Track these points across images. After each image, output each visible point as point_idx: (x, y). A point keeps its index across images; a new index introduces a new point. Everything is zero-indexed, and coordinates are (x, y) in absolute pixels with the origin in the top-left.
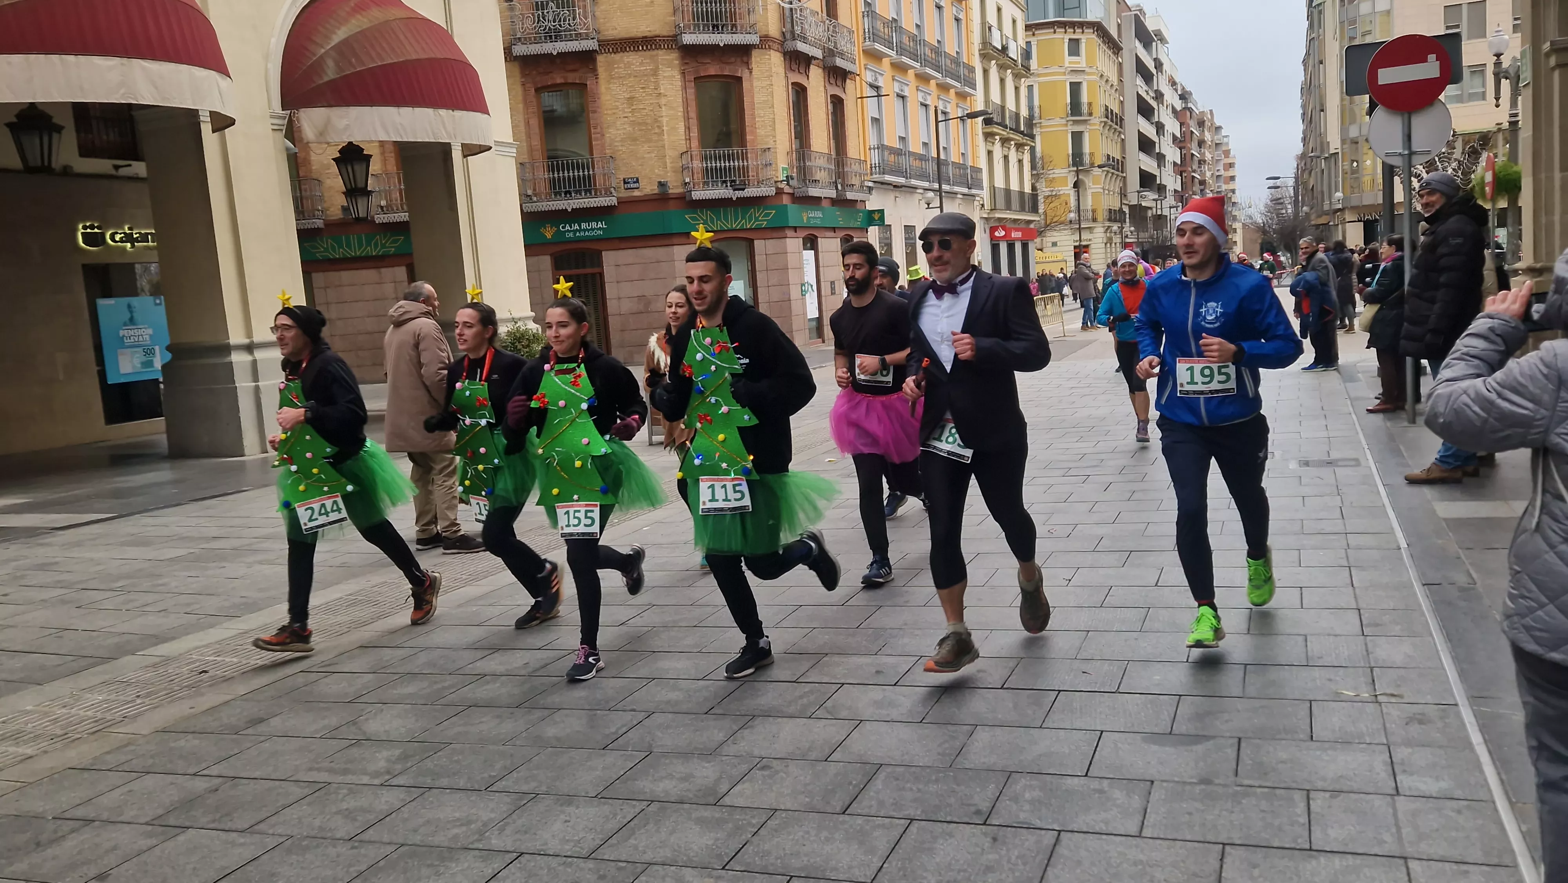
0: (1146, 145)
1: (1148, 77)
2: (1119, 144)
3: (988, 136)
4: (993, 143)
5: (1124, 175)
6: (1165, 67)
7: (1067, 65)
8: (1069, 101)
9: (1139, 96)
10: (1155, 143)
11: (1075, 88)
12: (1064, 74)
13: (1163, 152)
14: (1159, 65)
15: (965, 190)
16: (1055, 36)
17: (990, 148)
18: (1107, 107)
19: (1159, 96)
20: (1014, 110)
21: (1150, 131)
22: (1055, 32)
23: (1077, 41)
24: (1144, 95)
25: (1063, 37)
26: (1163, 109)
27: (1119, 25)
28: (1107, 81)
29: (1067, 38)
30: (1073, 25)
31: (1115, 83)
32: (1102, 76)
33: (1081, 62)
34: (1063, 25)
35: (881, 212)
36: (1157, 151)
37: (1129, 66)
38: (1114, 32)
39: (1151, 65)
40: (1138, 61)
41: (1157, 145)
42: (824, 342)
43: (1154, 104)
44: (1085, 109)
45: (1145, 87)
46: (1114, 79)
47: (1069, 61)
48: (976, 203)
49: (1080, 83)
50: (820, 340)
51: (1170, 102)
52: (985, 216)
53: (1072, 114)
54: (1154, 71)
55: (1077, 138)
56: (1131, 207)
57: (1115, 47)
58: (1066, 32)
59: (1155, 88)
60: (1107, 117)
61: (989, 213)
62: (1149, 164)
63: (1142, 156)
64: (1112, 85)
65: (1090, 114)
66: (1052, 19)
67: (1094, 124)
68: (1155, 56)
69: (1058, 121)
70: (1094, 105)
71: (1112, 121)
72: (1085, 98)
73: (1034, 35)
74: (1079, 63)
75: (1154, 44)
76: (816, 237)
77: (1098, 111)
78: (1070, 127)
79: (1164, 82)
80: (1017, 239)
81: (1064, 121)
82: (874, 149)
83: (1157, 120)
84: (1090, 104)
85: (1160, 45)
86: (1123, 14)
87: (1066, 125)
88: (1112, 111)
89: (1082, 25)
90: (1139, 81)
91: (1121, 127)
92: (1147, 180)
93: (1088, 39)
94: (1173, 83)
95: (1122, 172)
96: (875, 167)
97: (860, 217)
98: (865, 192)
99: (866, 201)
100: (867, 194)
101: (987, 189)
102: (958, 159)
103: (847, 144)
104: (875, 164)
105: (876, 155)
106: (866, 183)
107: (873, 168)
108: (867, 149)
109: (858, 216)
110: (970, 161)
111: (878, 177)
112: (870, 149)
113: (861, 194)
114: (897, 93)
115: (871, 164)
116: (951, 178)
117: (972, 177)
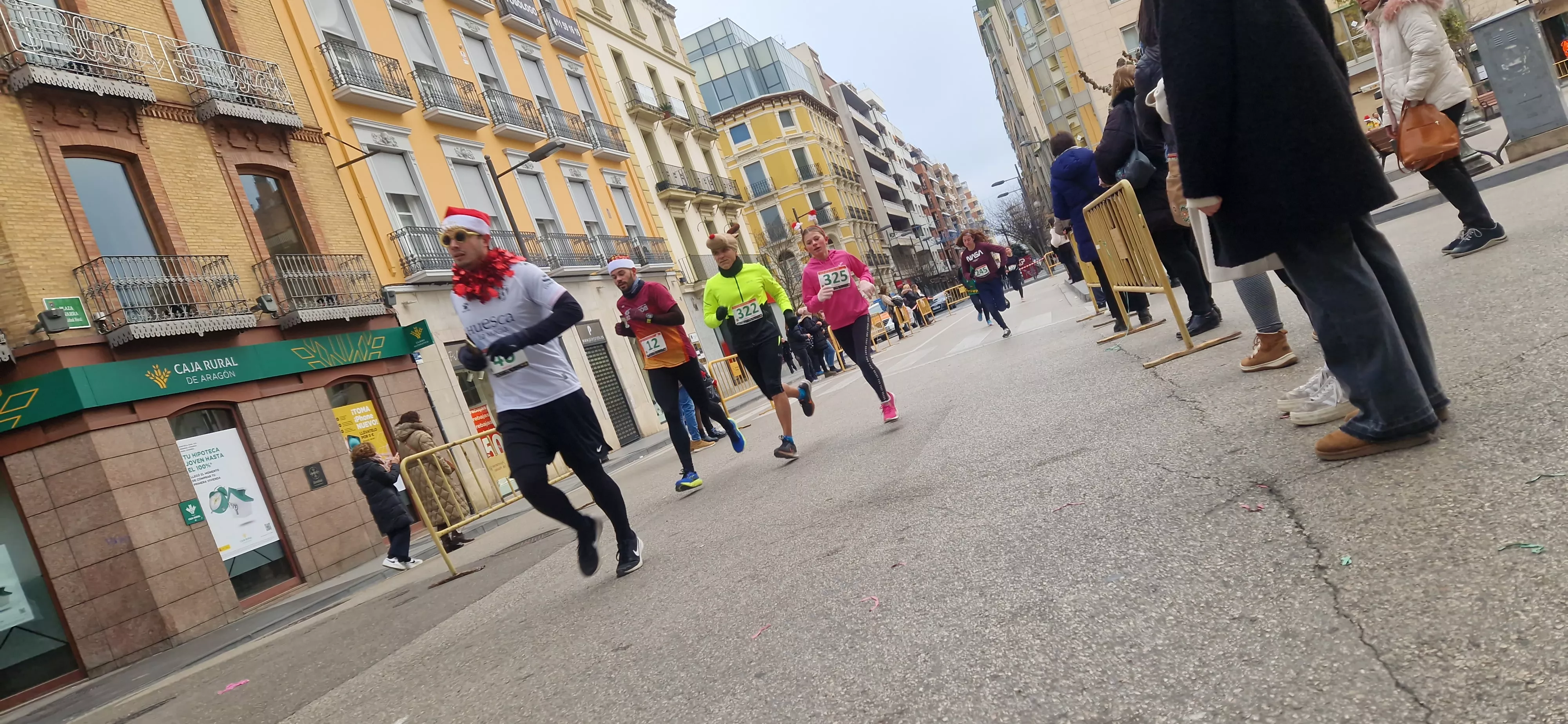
0: (888, 194)
1: (873, 139)
2: (861, 198)
3: (669, 202)
4: (682, 210)
5: (876, 223)
6: (887, 129)
7: (784, 135)
8: (796, 167)
9: (867, 153)
10: (897, 191)
11: (799, 154)
12: (784, 144)
13: (907, 198)
14: (881, 129)
16: (765, 112)
17: (679, 215)
18: (835, 166)
19: (890, 154)
20: (708, 172)
21: (891, 183)
22: (764, 109)
23: (787, 112)
24: (873, 152)
25: (773, 112)
26: (896, 164)
27: (829, 98)
28: (829, 143)
29: (776, 111)
30: (778, 98)
31: (840, 144)
32: (821, 139)
33: (797, 129)
34: (769, 100)
35: (422, 324)
36: (902, 198)
37: (850, 131)
38: (826, 103)
39: (873, 129)
40: (857, 124)
41: (900, 193)
42: (303, 580)
43: (886, 160)
44: (814, 170)
45: (872, 146)
46: (838, 141)
47: (784, 131)
49: (802, 148)
50: (293, 580)
51: (901, 157)
52: (691, 290)
53: (804, 178)
54: (877, 133)
55: (815, 197)
56: (891, 249)
57: (832, 116)
58: (774, 107)
59: (884, 147)
60: (839, 174)
61: (694, 287)
62: (898, 210)
63: (887, 203)
64: (836, 147)
65: (821, 174)
66: (758, 97)
67: (828, 182)
68: (874, 122)
69: (791, 188)
70: (821, 165)
71: (845, 176)
72: (811, 161)
73: (745, 116)
74: (795, 131)
75: (871, 112)
76: (234, 404)
77: (828, 170)
78: (805, 190)
79: (890, 141)
81: (798, 186)
82: (398, 236)
83: (893, 173)
84: (817, 165)
85: (876, 112)
86: (831, 87)
87: (801, 189)
88: (843, 169)
89: (787, 97)
90: (863, 140)
91: (857, 181)
92: (898, 223)
93: (796, 108)
94: (901, 143)
95: (871, 220)
96: (408, 262)
97: (378, 342)
98: (376, 302)
99: (394, 316)
100: (382, 305)
101: (685, 259)
102: (621, 232)
103: (318, 237)
104: (407, 258)
105: (406, 242)
106: (388, 289)
107: (406, 265)
108: (384, 239)
109: (371, 342)
110: (646, 233)
111: (418, 276)
112: (392, 239)
113: (359, 307)
114: (452, 159)
115: (401, 260)
116: (604, 255)
117: (645, 249)
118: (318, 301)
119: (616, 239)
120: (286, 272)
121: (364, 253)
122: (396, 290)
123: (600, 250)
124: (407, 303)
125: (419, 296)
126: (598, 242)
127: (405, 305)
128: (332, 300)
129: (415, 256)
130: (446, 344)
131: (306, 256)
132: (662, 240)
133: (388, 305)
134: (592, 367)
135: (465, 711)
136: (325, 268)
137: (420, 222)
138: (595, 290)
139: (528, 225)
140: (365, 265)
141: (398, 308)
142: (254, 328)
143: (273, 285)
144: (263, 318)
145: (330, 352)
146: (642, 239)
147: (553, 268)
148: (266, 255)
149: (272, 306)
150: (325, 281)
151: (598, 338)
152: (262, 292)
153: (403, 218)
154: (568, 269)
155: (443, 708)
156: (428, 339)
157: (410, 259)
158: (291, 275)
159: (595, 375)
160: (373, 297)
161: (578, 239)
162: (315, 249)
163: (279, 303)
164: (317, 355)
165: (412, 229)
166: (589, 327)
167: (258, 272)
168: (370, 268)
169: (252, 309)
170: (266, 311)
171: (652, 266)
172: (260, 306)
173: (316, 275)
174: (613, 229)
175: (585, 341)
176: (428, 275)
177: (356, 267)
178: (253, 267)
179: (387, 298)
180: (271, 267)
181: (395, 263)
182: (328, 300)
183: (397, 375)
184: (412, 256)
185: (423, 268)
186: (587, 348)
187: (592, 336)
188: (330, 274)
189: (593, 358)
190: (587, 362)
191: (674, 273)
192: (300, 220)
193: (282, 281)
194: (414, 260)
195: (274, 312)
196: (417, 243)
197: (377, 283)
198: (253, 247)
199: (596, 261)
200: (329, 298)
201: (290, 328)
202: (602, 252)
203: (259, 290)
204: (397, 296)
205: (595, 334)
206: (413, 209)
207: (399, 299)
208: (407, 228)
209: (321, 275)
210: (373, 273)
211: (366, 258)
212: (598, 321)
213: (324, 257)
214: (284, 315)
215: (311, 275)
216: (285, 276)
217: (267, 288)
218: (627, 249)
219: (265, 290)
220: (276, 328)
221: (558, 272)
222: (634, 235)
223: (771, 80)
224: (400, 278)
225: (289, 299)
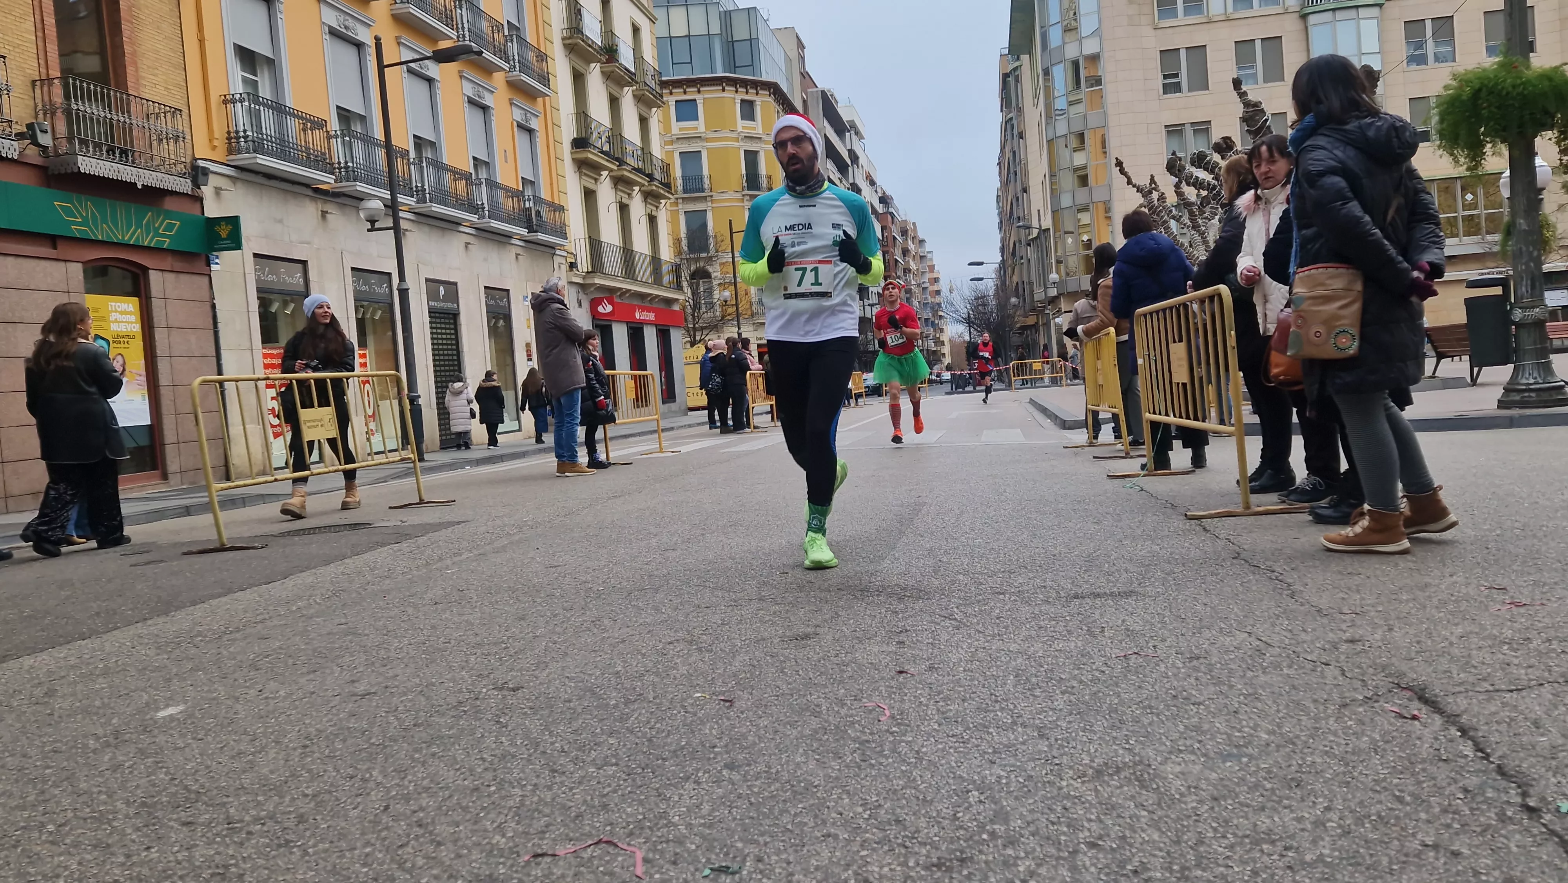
1: (842, 167)
3: (582, 165)
4: (596, 180)
7: (740, 129)
8: (744, 172)
11: (750, 154)
12: (737, 140)
14: (853, 155)
15: (524, 232)
16: (724, 95)
17: (590, 185)
20: (638, 142)
22: (724, 90)
23: (751, 103)
25: (734, 97)
27: (803, 97)
29: (738, 98)
30: (745, 83)
33: (756, 127)
34: (734, 82)
38: (798, 102)
39: (844, 153)
44: (762, 179)
47: (741, 125)
48: (557, 259)
49: (757, 152)
52: (578, 280)
53: (749, 188)
58: (737, 91)
61: (584, 278)
66: (719, 74)
68: (849, 147)
69: (732, 195)
70: (773, 178)
72: (763, 170)
74: (754, 128)
75: (847, 134)
79: (860, 176)
80: (649, 323)
81: (739, 196)
82: (234, 101)
84: (769, 177)
85: (854, 136)
86: (808, 89)
87: (742, 200)
89: (756, 85)
90: (831, 166)
93: (762, 99)
94: (871, 181)
96: (238, 138)
97: (170, 227)
98: (182, 175)
99: (199, 200)
100: (189, 181)
101: (583, 241)
102: (513, 183)
103: (130, 70)
104: (237, 132)
105: (240, 114)
106: (201, 163)
107: (233, 142)
108: (215, 99)
109: (162, 225)
110: (545, 194)
111: (244, 159)
112: (225, 102)
113: (159, 174)
114: (330, 27)
115: (229, 133)
116: (486, 205)
117: (538, 213)
118: (108, 152)
119: (506, 189)
120: (76, 100)
121: (185, 111)
122: (212, 168)
123: (483, 196)
124: (221, 189)
125: (239, 184)
126: (484, 186)
127: (218, 191)
128: (127, 156)
129: (249, 133)
130: (256, 255)
131: (109, 90)
132: (561, 209)
133: (196, 185)
134: (432, 339)
135: (277, 718)
136: (129, 112)
137: (265, 91)
138: (463, 245)
139: (402, 140)
140: (181, 124)
141: (207, 191)
142: (12, 160)
143: (53, 114)
144: (27, 152)
145: (104, 221)
146: (537, 199)
147: (418, 202)
148: (55, 73)
149: (45, 140)
150: (124, 129)
151: (450, 305)
152: (36, 118)
153: (245, 80)
154: (437, 208)
155: (239, 707)
156: (235, 242)
157: (242, 134)
158: (82, 108)
159: (433, 350)
160: (180, 168)
161: (458, 174)
162: (122, 84)
163: (54, 138)
164: (85, 219)
165: (254, 97)
166: (442, 288)
167: (38, 91)
168: (187, 130)
169: (16, 135)
170: (35, 142)
171: (541, 236)
172: (30, 134)
173: (115, 117)
174: (505, 176)
175: (432, 303)
176: (259, 161)
177: (169, 124)
178: (34, 82)
179: (198, 174)
180: (58, 91)
181: (220, 133)
182: (121, 154)
183: (183, 277)
184: (245, 131)
185: (255, 152)
186: (432, 312)
187: (443, 301)
188: (134, 122)
189: (436, 328)
190: (428, 331)
191: (565, 254)
192: (112, 41)
193: (68, 113)
194: (246, 137)
195: (45, 148)
196: (254, 116)
197: (189, 152)
198: (41, 56)
199: (474, 208)
200: (124, 152)
201: (59, 174)
202: (485, 202)
203: (33, 113)
204: (211, 176)
205: (446, 299)
206: (262, 72)
207: (213, 180)
208: (248, 94)
209: (122, 119)
210: (188, 137)
211: (185, 116)
212: (455, 284)
213: (131, 98)
214: (57, 155)
215: (109, 116)
216: (74, 107)
217: (45, 114)
218: (516, 206)
219: (41, 116)
220: (41, 169)
221: (423, 208)
222: (529, 193)
223: (742, 57)
224: (220, 156)
225: (70, 139)
